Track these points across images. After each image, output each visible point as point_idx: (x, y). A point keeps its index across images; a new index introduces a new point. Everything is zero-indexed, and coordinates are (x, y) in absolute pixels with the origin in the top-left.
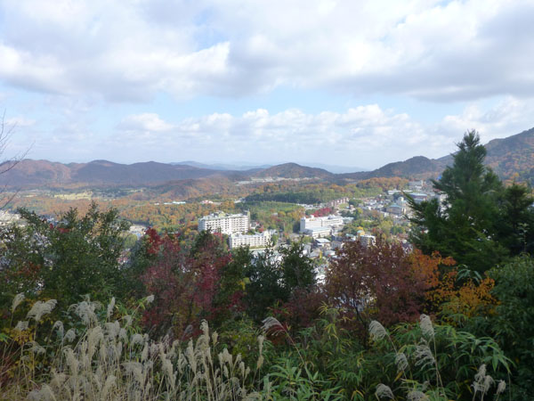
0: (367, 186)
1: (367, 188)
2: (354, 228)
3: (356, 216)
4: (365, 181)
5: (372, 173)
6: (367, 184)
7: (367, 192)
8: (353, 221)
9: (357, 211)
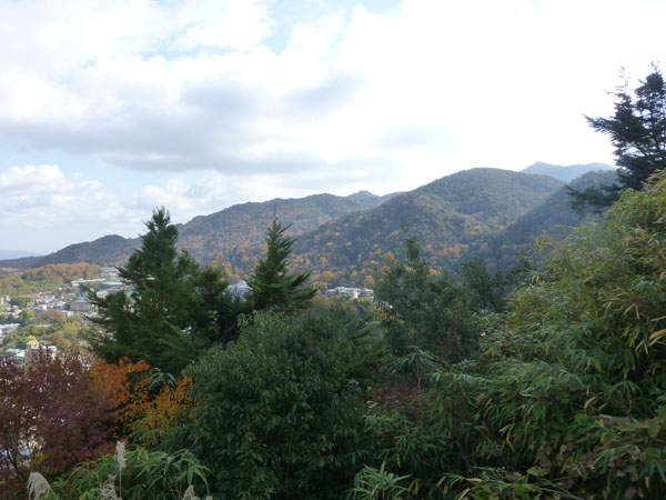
0: (40, 277)
1: (40, 279)
2: (21, 338)
3: (23, 321)
4: (35, 271)
5: (47, 257)
6: (39, 274)
7: (40, 285)
8: (18, 329)
9: (24, 314)
